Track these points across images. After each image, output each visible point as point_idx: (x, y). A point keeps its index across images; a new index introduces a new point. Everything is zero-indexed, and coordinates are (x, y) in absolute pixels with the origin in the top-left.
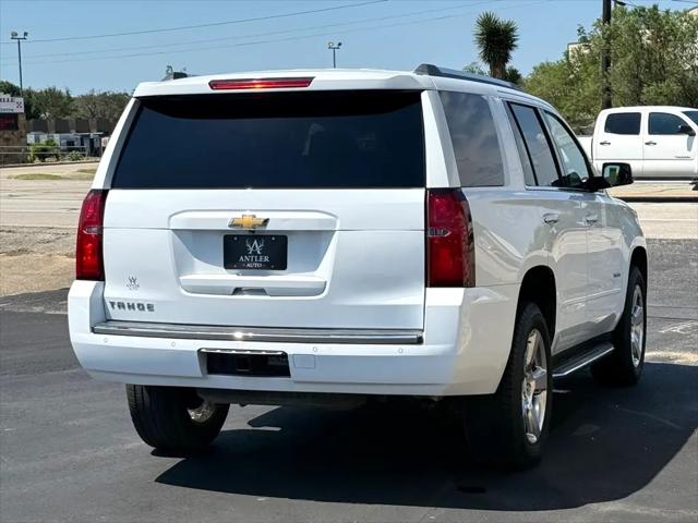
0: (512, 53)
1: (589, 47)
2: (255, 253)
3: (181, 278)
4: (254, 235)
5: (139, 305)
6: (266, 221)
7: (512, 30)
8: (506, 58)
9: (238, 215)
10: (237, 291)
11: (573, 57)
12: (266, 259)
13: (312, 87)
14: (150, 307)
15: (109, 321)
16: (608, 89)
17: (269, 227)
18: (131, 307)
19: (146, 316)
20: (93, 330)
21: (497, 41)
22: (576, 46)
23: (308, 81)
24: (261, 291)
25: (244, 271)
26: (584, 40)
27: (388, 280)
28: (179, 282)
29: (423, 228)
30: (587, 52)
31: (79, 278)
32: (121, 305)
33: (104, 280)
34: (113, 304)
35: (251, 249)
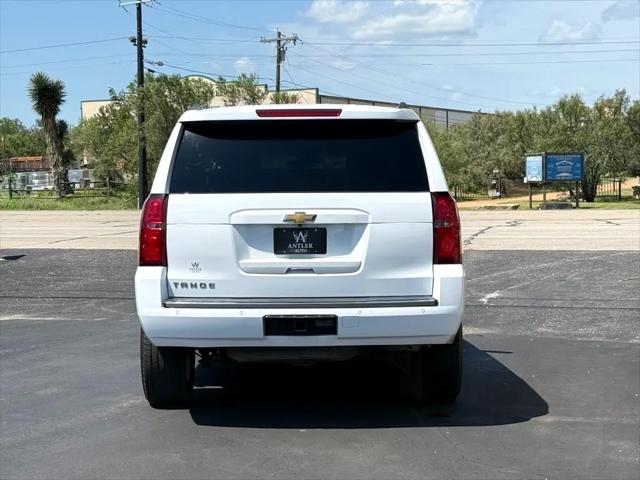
0: (60, 107)
1: (120, 105)
2: (301, 241)
3: (241, 262)
4: (300, 228)
5: (201, 285)
6: (315, 217)
7: (61, 88)
8: (55, 111)
9: (292, 212)
10: (289, 271)
11: (107, 111)
12: (311, 246)
13: (342, 116)
14: (212, 286)
15: (171, 298)
16: (144, 139)
17: (317, 221)
18: (194, 286)
19: (208, 293)
20: (165, 306)
21: (48, 96)
22: (109, 103)
23: (338, 112)
24: (311, 271)
25: (292, 255)
26: (115, 98)
27: (406, 260)
28: (238, 265)
29: (431, 220)
30: (118, 108)
31: (141, 265)
32: (184, 285)
33: (166, 265)
34: (176, 284)
35: (298, 239)
